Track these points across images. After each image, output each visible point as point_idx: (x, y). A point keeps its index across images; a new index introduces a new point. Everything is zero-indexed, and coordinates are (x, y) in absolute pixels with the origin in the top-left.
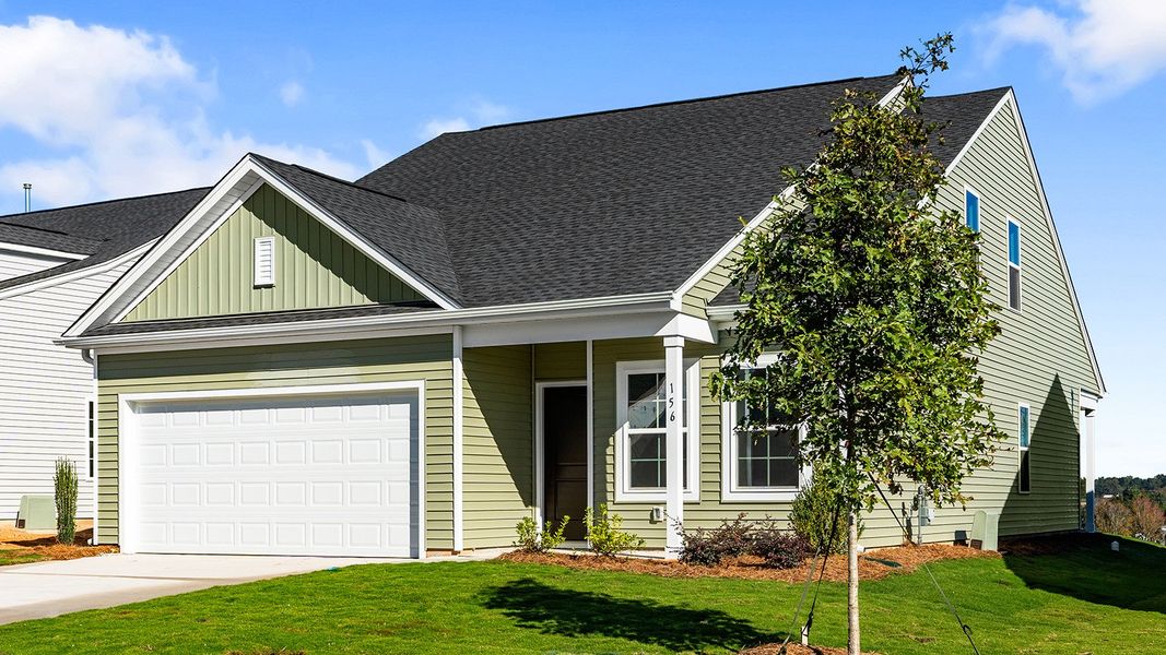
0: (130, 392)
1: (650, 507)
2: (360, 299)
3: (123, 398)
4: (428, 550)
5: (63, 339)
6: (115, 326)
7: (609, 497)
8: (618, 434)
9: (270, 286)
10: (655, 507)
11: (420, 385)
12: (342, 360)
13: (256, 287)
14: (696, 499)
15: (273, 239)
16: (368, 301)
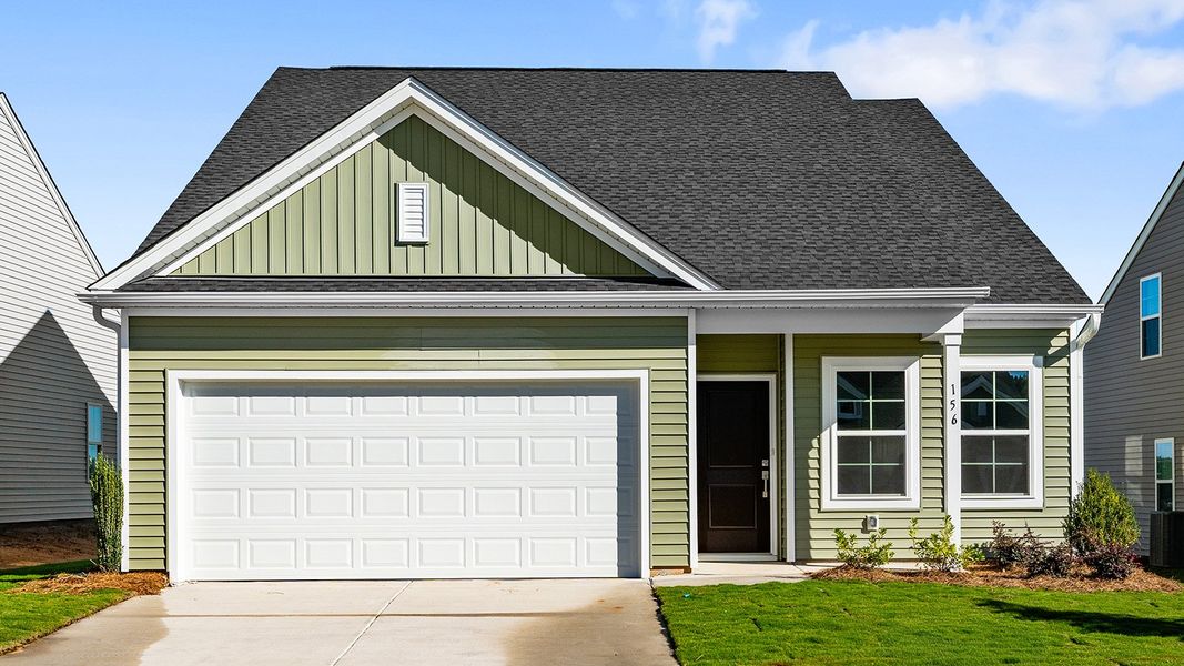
0: (183, 368)
1: (863, 516)
2: (555, 269)
3: (174, 377)
4: (655, 568)
5: (88, 292)
6: (162, 279)
7: (813, 504)
8: (825, 435)
9: (423, 244)
10: (869, 515)
11: (643, 375)
12: (529, 341)
13: (398, 244)
14: (917, 507)
15: (424, 186)
16: (568, 272)
